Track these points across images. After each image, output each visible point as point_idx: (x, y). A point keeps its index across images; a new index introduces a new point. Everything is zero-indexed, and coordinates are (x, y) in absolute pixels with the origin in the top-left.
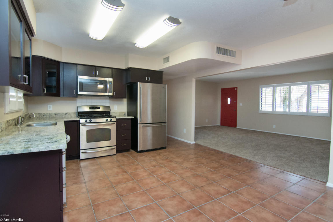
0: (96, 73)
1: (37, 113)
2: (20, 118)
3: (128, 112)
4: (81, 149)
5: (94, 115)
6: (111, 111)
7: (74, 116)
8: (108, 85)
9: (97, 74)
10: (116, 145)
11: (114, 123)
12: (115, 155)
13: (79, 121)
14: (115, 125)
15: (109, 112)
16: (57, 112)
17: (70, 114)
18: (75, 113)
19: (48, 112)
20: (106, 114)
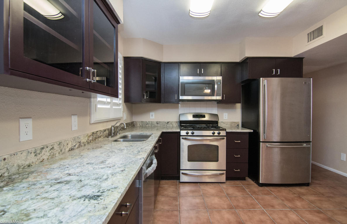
0: (200, 71)
1: (140, 122)
2: (113, 128)
3: (242, 123)
4: (181, 169)
5: (198, 126)
6: (220, 121)
7: (175, 126)
8: (216, 86)
9: (203, 73)
10: (225, 169)
11: (224, 139)
12: (224, 183)
13: (180, 132)
14: (225, 140)
15: (217, 122)
16: (159, 121)
17: (171, 123)
18: (177, 122)
19: (150, 120)
20: (213, 125)
